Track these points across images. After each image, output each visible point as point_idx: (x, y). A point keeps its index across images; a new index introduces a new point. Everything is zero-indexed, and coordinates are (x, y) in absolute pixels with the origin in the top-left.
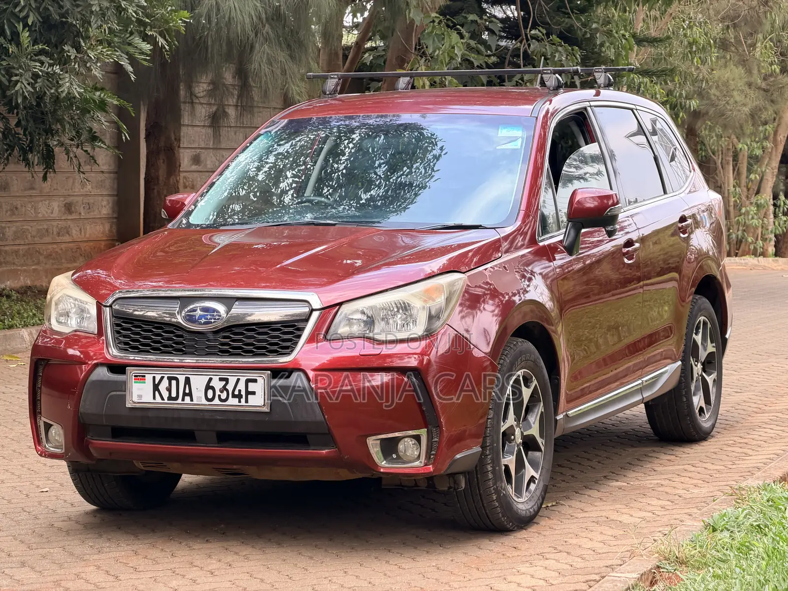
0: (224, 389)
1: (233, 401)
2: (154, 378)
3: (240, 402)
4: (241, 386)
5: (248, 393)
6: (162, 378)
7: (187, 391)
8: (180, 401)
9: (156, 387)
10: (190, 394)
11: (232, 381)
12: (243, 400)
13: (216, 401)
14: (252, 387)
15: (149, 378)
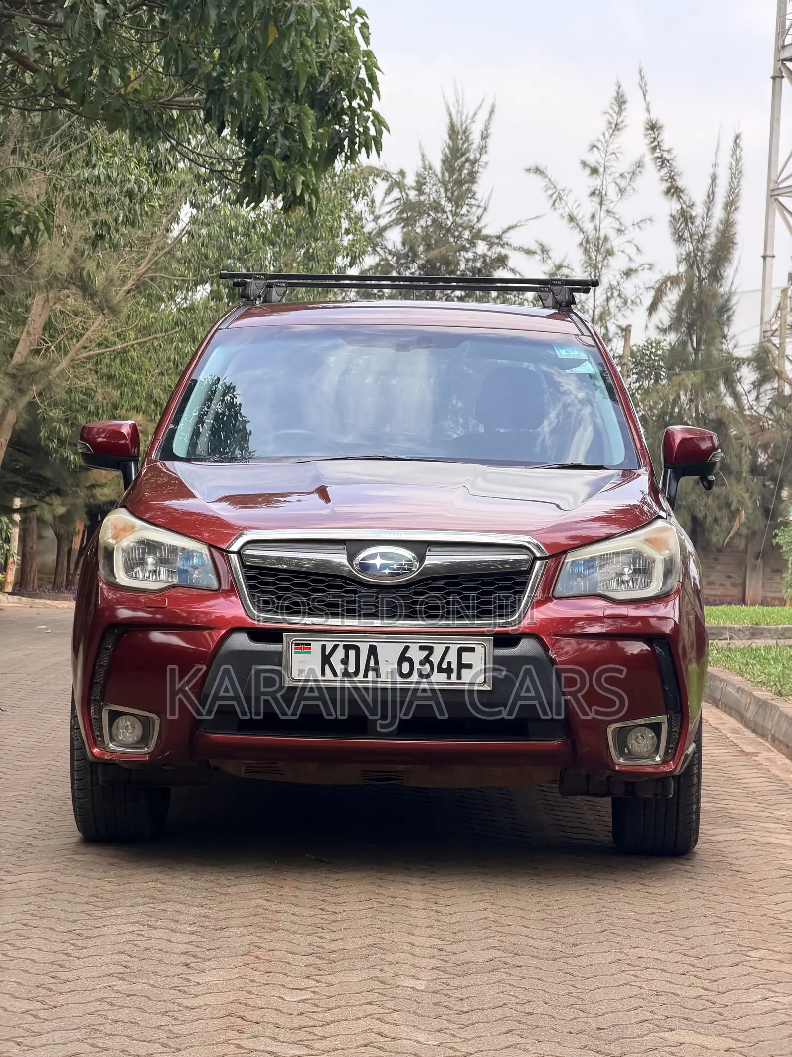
0: (427, 660)
1: (438, 677)
2: (324, 647)
3: (449, 677)
4: (452, 657)
5: (461, 666)
6: (336, 647)
7: (372, 664)
8: (361, 677)
9: (326, 659)
10: (376, 670)
11: (438, 651)
12: (454, 676)
13: (415, 677)
14: (466, 658)
15: (316, 647)
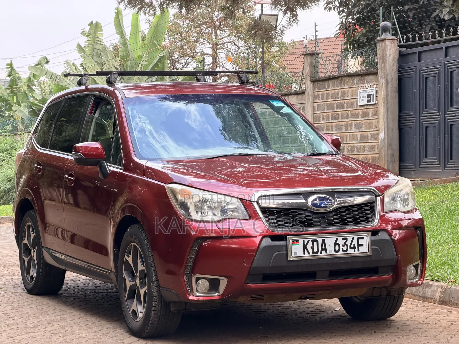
0: (345, 244)
1: (351, 251)
2: (304, 241)
4: (355, 242)
5: (359, 245)
6: (309, 241)
7: (323, 247)
8: (319, 254)
9: (305, 247)
10: (325, 249)
11: (350, 239)
12: (356, 250)
13: (341, 252)
14: (361, 242)
15: (301, 242)
